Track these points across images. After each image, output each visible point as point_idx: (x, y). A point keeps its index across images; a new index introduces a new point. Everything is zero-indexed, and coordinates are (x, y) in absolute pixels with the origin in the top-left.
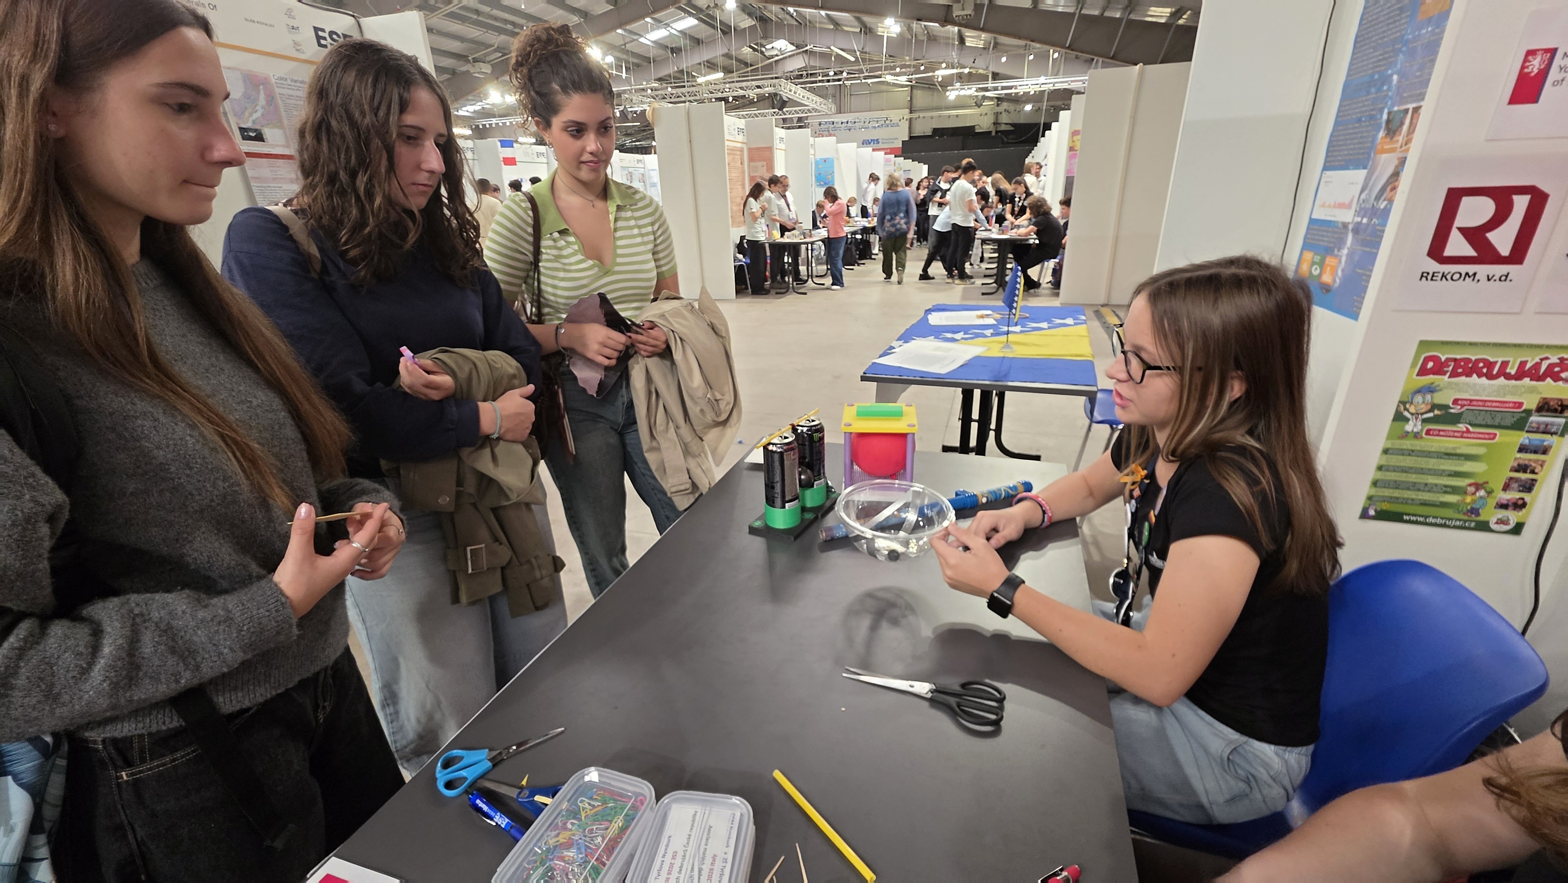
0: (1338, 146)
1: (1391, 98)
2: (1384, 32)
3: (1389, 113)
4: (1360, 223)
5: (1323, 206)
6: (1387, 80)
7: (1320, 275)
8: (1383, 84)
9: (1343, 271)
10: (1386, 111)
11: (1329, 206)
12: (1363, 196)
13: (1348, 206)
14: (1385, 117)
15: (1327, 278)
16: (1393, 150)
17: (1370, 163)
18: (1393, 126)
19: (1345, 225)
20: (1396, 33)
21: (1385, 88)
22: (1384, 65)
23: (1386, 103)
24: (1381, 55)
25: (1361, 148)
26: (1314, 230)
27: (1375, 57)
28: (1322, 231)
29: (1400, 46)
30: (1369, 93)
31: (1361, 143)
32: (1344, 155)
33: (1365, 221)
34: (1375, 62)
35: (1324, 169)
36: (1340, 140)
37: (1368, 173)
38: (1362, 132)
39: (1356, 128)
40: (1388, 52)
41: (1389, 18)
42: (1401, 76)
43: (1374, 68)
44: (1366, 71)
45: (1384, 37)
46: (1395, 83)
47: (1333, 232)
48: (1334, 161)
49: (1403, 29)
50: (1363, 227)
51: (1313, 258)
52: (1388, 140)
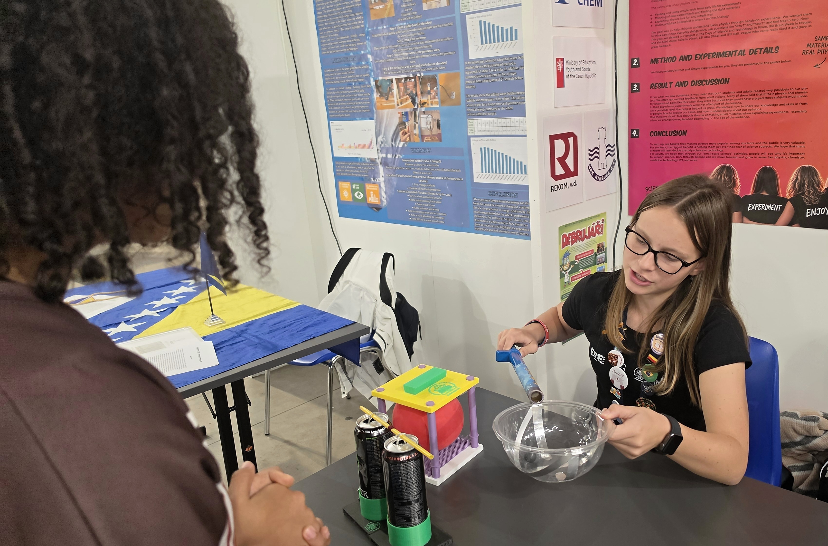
0: (335, 102)
1: (372, 71)
2: (343, 23)
4: (385, 158)
5: (343, 147)
6: (364, 57)
8: (360, 60)
9: (386, 193)
11: (350, 147)
12: (380, 139)
13: (370, 146)
16: (393, 107)
17: (375, 115)
19: (373, 161)
20: (356, 25)
21: (363, 63)
22: (354, 47)
23: (370, 74)
24: (348, 39)
25: (361, 105)
26: (341, 165)
27: (343, 40)
28: (350, 166)
29: (364, 35)
30: (349, 66)
31: (359, 101)
32: (346, 109)
33: (389, 156)
34: (344, 44)
35: (330, 119)
36: (336, 98)
37: (376, 122)
38: (356, 93)
39: (349, 90)
40: (354, 38)
41: (344, 14)
42: (376, 56)
43: (345, 48)
44: (338, 49)
45: (345, 27)
46: (371, 60)
47: (362, 166)
48: (338, 114)
49: (361, 24)
50: (390, 160)
51: (352, 187)
52: (384, 100)
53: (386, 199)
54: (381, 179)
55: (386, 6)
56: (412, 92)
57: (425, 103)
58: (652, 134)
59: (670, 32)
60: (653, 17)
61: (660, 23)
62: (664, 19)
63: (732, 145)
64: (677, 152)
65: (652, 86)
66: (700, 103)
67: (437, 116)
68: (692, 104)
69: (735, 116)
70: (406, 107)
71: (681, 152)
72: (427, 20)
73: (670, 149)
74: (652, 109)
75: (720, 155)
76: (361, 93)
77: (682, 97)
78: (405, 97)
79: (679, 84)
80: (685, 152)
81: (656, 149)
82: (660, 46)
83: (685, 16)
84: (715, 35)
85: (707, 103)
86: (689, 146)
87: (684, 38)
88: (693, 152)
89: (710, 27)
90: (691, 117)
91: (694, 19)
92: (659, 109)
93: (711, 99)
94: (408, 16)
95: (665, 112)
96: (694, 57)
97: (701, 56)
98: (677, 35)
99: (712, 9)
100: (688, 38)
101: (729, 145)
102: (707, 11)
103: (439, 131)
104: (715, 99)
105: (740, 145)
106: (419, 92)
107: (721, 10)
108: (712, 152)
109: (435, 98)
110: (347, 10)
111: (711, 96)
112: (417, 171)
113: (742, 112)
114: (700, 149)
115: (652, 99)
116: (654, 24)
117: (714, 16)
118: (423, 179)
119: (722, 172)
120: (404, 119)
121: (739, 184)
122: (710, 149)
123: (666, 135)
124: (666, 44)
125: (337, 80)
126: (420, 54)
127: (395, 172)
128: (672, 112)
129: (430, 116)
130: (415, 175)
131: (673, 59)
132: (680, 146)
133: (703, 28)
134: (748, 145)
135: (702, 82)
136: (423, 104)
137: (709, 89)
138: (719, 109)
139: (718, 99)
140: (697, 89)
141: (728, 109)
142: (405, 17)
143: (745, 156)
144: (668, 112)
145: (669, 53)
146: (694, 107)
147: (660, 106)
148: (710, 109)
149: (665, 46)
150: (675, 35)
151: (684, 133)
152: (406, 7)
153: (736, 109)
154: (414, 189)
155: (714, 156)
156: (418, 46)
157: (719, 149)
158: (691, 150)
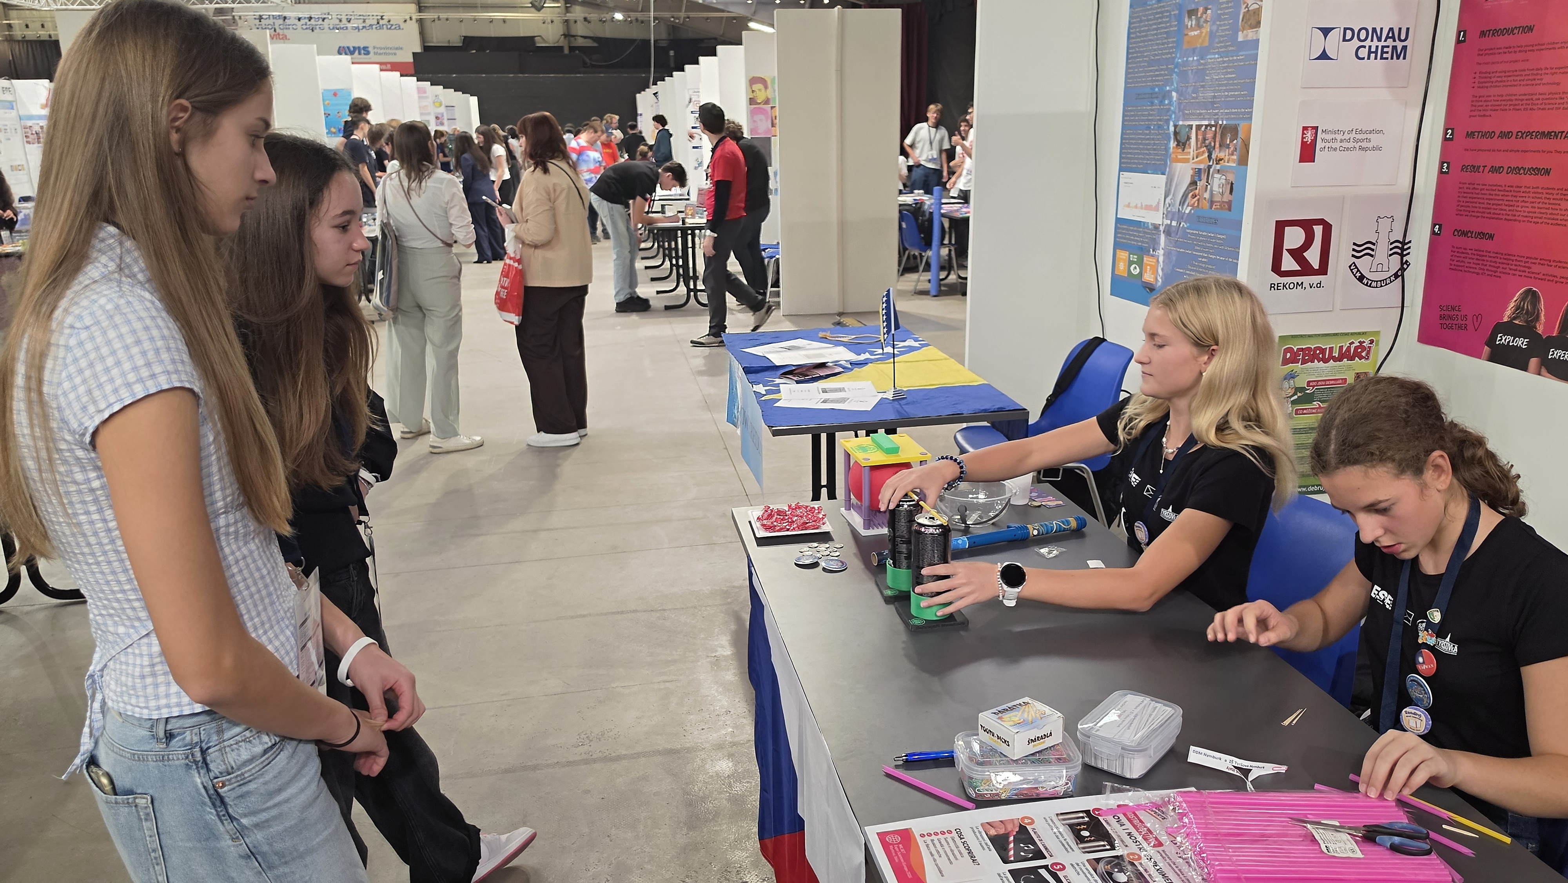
0: (1130, 149)
1: (1174, 112)
2: (1155, 50)
3: (1175, 126)
4: (1169, 226)
5: (1128, 206)
6: (1167, 95)
7: (1141, 274)
8: (1164, 98)
9: (1162, 269)
10: (1171, 123)
11: (1136, 207)
12: (1168, 200)
13: (1156, 209)
14: (1172, 129)
15: (1148, 277)
16: (1186, 161)
17: (1168, 170)
18: (1183, 138)
19: (1156, 227)
20: (1167, 54)
21: (1166, 102)
22: (1161, 81)
23: (1171, 116)
24: (1156, 70)
25: (1156, 155)
26: (1123, 229)
27: (1151, 71)
28: (1132, 231)
29: (1172, 66)
30: (1152, 104)
31: (1155, 150)
32: (1141, 159)
33: (1174, 223)
34: (1152, 76)
35: (1121, 169)
36: (1132, 144)
37: (1167, 179)
38: (1153, 139)
39: (1147, 134)
40: (1162, 70)
41: (1158, 39)
42: (1180, 94)
43: (1153, 81)
44: (1144, 82)
45: (1156, 55)
46: (1175, 99)
47: (1145, 233)
48: (1130, 163)
49: (1173, 53)
50: (1174, 229)
51: (1129, 257)
52: (1180, 150)
53: (1161, 277)
54: (1161, 252)
55: (1201, 33)
56: (1210, 143)
57: (1221, 160)
58: (1456, 233)
59: (1492, 98)
60: (1477, 75)
61: (1484, 85)
62: (1488, 80)
63: (1542, 262)
64: (1481, 262)
65: (1464, 168)
66: (1514, 199)
67: (1231, 177)
68: (1506, 198)
69: (1550, 222)
70: (1200, 162)
71: (1485, 263)
72: (1241, 53)
73: (1473, 257)
74: (1460, 199)
75: (1526, 274)
76: (1158, 140)
77: (1494, 188)
78: (1202, 150)
79: (1495, 170)
80: (1488, 263)
81: (1458, 255)
82: (1480, 116)
83: (1512, 78)
84: (1543, 106)
85: (1522, 199)
86: (1494, 255)
87: (1507, 107)
88: (1498, 265)
89: (1537, 97)
90: (1501, 216)
91: (1522, 83)
92: (1468, 200)
93: (1527, 195)
94: (1221, 47)
95: (1474, 205)
96: (1514, 136)
97: (1523, 134)
98: (1499, 103)
99: (1544, 71)
100: (1512, 107)
101: (1538, 261)
102: (1537, 74)
103: (1230, 197)
104: (1531, 195)
105: (1551, 263)
106: (1217, 145)
107: (1553, 74)
108: (1519, 268)
109: (1232, 154)
110: (1161, 33)
111: (1528, 190)
112: (1199, 246)
113: (1559, 217)
114: (1504, 261)
115: (1461, 186)
116: (1476, 85)
117: (1543, 82)
118: (1203, 257)
119: (1527, 297)
120: (1196, 178)
121: (1543, 318)
122: (1518, 263)
123: (1471, 237)
124: (1488, 113)
125: (1136, 121)
126: (1227, 96)
127: (1177, 244)
128: (1482, 206)
129: (1224, 177)
130: (1197, 250)
131: (1489, 135)
132: (1485, 254)
133: (1530, 97)
134: (1559, 264)
135: (1519, 170)
136: (1219, 161)
137: (1528, 180)
138: (1533, 210)
139: (1534, 195)
140: (1513, 179)
141: (1543, 211)
142: (1218, 48)
143: (1555, 279)
144: (1477, 205)
145: (1487, 125)
146: (1507, 203)
147: (1469, 195)
148: (1523, 209)
149: (1484, 116)
150: (1497, 103)
151: (1491, 237)
152: (1221, 36)
153: (1554, 212)
154: (1192, 269)
155: (1521, 273)
156: (1226, 85)
157: (1527, 265)
158: (1495, 262)
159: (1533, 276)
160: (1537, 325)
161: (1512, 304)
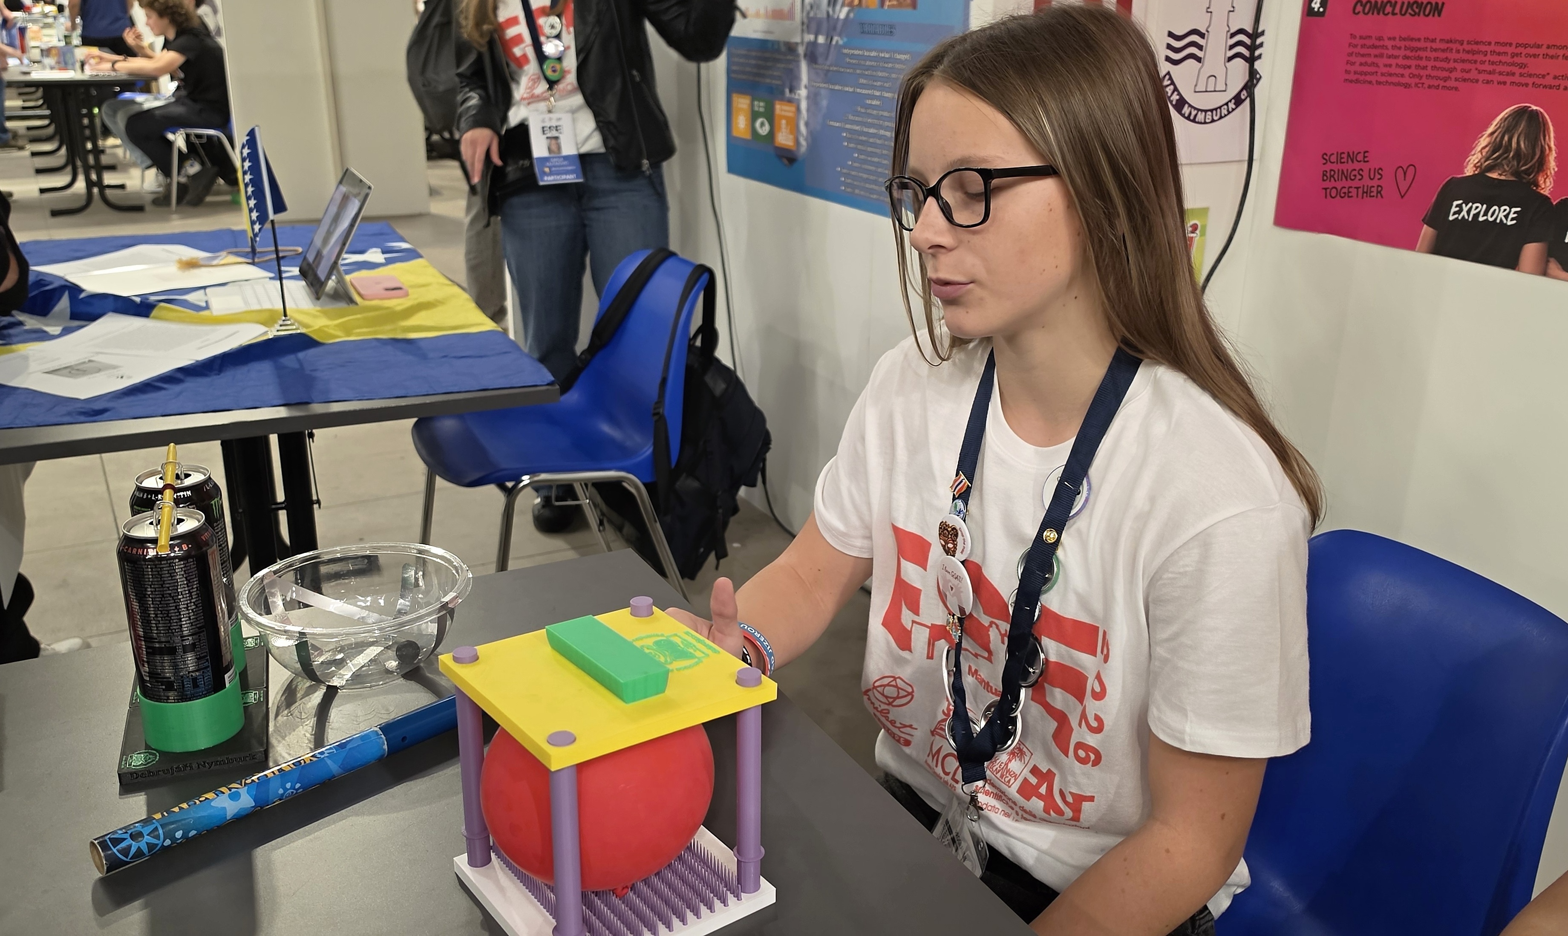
4: (814, 44)
7: (772, 134)
9: (807, 124)
11: (758, 15)
13: (792, 15)
15: (784, 139)
19: (792, 47)
26: (742, 56)
28: (754, 58)
33: (821, 40)
47: (775, 60)
50: (821, 50)
51: (752, 105)
53: (806, 140)
54: (803, 93)
58: (1359, 8)
63: (1551, 52)
64: (1413, 63)
71: (1423, 63)
73: (1396, 52)
75: (1517, 79)
80: (1430, 64)
81: (1362, 51)
86: (1444, 46)
88: (1452, 65)
101: (1544, 50)
108: (1499, 68)
112: (865, 76)
114: (1470, 57)
118: (873, 97)
119: (1517, 124)
121: (1552, 164)
122: (1495, 58)
123: (1394, 14)
127: (829, 77)
130: (863, 86)
132: (1421, 44)
151: (1437, 9)
154: (857, 119)
155: (1502, 78)
157: (1517, 60)
158: (1447, 60)
159: (1530, 81)
160: (1541, 180)
161: (1484, 141)
